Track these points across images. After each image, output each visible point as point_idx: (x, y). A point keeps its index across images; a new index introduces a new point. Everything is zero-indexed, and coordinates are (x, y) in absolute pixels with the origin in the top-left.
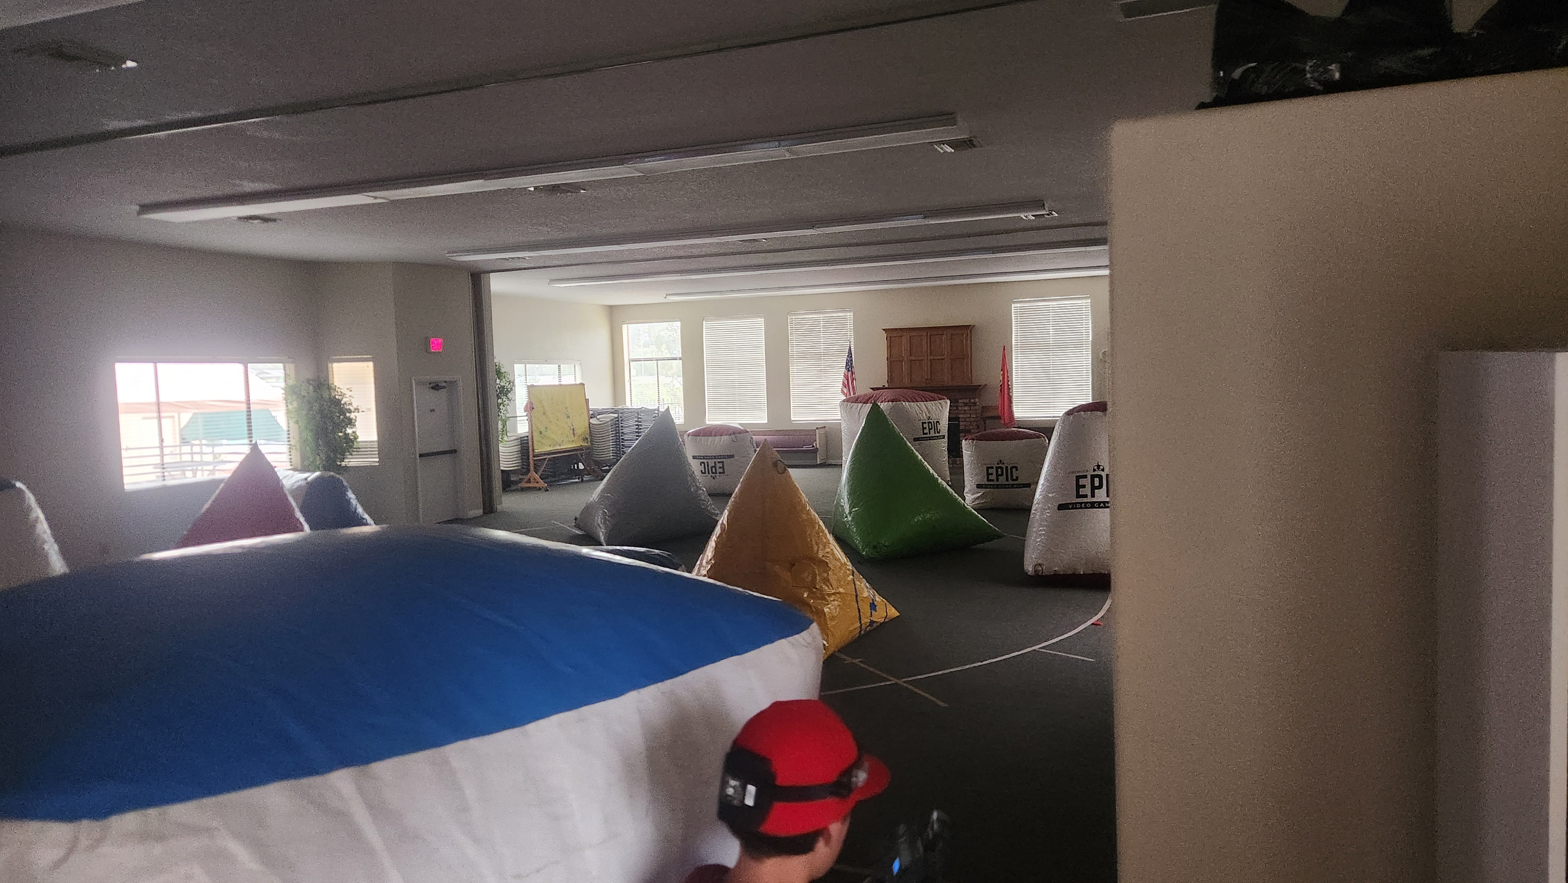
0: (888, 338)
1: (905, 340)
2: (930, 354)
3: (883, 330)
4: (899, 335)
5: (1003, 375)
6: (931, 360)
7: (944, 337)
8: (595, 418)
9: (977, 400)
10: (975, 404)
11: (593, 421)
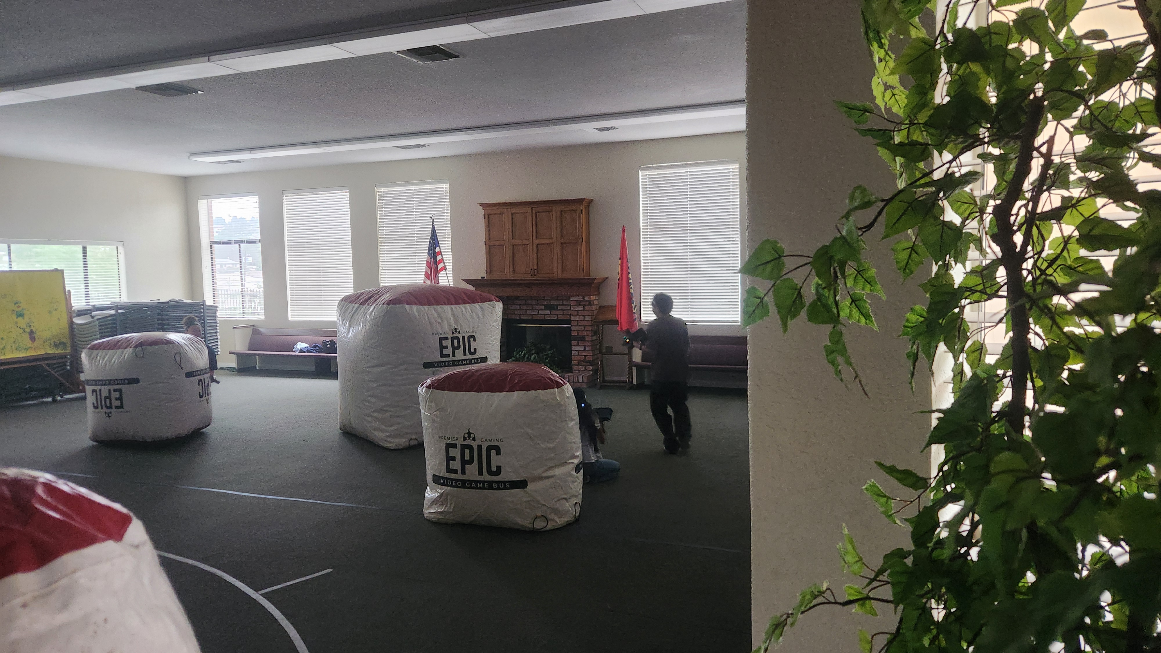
0: (487, 216)
1: (506, 219)
2: (537, 237)
3: (481, 205)
4: (499, 211)
5: (622, 265)
6: (537, 245)
7: (553, 213)
8: (88, 315)
9: (593, 298)
10: (590, 303)
11: (78, 321)
